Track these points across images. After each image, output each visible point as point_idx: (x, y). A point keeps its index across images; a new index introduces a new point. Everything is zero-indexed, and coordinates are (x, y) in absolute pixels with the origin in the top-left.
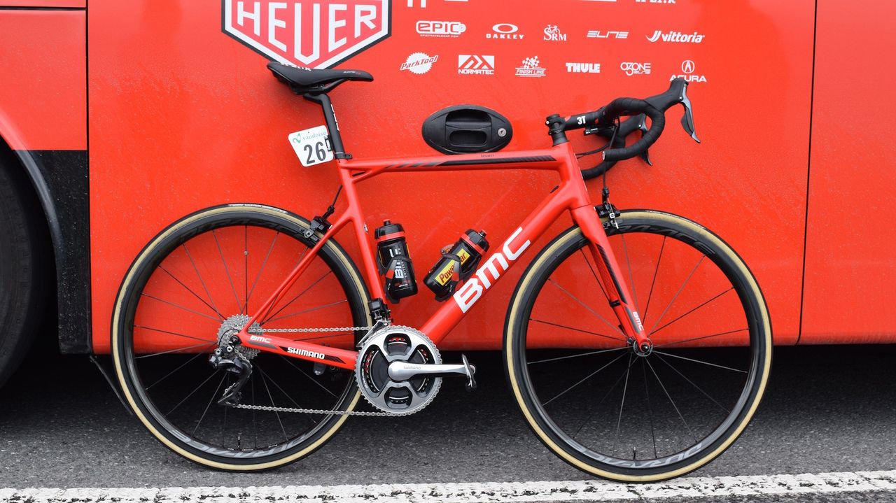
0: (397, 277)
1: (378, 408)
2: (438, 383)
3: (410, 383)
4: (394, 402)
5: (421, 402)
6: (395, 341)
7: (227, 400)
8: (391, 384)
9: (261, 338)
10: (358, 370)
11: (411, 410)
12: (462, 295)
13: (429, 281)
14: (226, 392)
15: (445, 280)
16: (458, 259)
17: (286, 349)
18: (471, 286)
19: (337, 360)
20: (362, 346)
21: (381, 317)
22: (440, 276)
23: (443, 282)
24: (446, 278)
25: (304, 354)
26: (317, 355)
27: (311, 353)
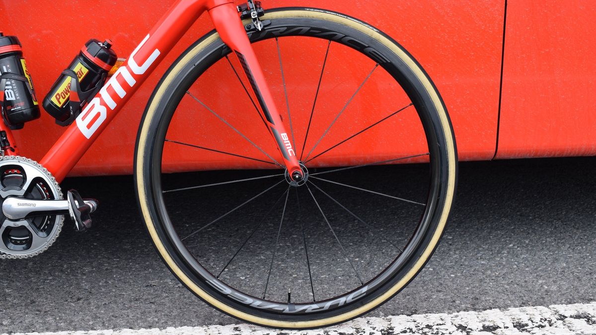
0: (8, 99)
2: (59, 221)
3: (28, 221)
4: (16, 243)
5: (42, 243)
8: (7, 223)
11: (33, 252)
12: (83, 119)
13: (47, 104)
15: (62, 101)
16: (75, 75)
18: (94, 107)
22: (56, 97)
23: (60, 103)
24: (64, 98)
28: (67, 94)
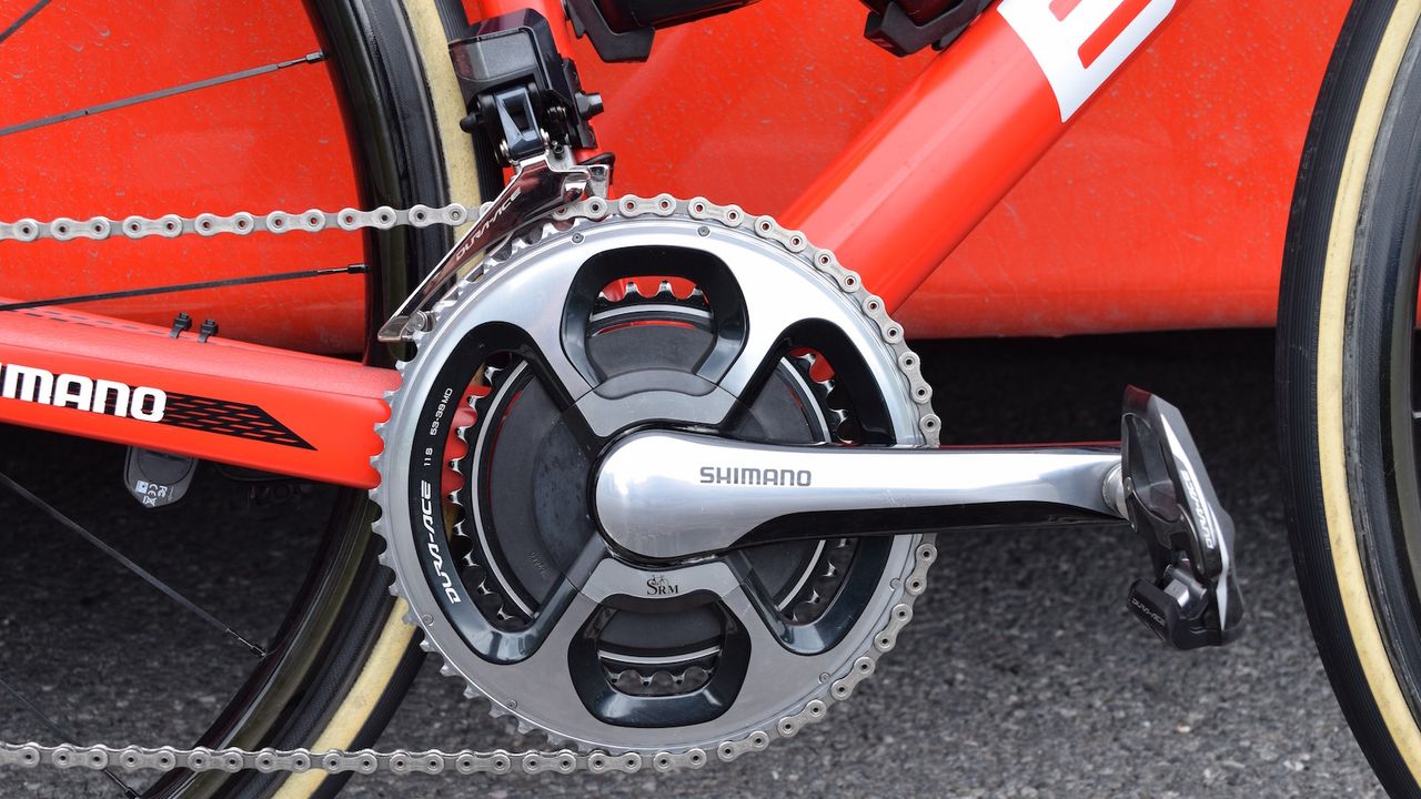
1: (527, 721)
3: (738, 570)
5: (800, 684)
6: (634, 299)
8: (607, 580)
10: (392, 493)
11: (739, 734)
19: (258, 429)
20: (418, 336)
21: (545, 135)
25: (27, 395)
26: (112, 395)
27: (74, 388)
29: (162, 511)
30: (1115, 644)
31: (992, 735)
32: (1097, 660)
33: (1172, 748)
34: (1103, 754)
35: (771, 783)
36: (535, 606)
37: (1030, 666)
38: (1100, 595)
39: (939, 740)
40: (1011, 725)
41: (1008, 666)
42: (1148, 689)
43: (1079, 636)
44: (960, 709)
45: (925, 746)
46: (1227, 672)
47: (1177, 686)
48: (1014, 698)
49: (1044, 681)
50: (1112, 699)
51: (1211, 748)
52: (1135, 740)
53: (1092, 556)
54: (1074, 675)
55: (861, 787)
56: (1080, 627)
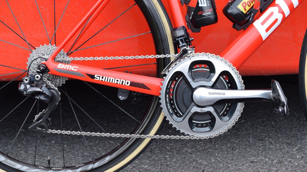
0: (200, 5)
1: (182, 131)
2: (240, 107)
3: (214, 108)
4: (197, 125)
5: (223, 126)
6: (198, 68)
7: (37, 125)
8: (195, 109)
9: (68, 66)
10: (162, 96)
11: (214, 134)
12: (263, 23)
13: (229, 11)
14: (36, 118)
15: (248, 8)
17: (93, 77)
18: (272, 14)
19: (143, 87)
20: (167, 73)
21: (186, 44)
22: (242, 5)
23: (245, 10)
24: (249, 6)
25: (111, 82)
26: (123, 82)
27: (117, 81)
28: (252, 3)
29: (123, 101)
30: (282, 136)
31: (256, 150)
32: (278, 139)
33: (291, 152)
34: (278, 153)
35: (216, 156)
36: (183, 114)
37: (265, 139)
38: (280, 128)
39: (247, 150)
40: (260, 148)
41: (260, 139)
42: (288, 143)
43: (275, 135)
44: (251, 146)
45: (244, 151)
46: (304, 141)
47: (294, 143)
48: (261, 144)
49: (267, 142)
50: (281, 145)
51: (299, 153)
52: (284, 151)
53: (279, 121)
54: (273, 141)
55: (232, 157)
56: (275, 133)
